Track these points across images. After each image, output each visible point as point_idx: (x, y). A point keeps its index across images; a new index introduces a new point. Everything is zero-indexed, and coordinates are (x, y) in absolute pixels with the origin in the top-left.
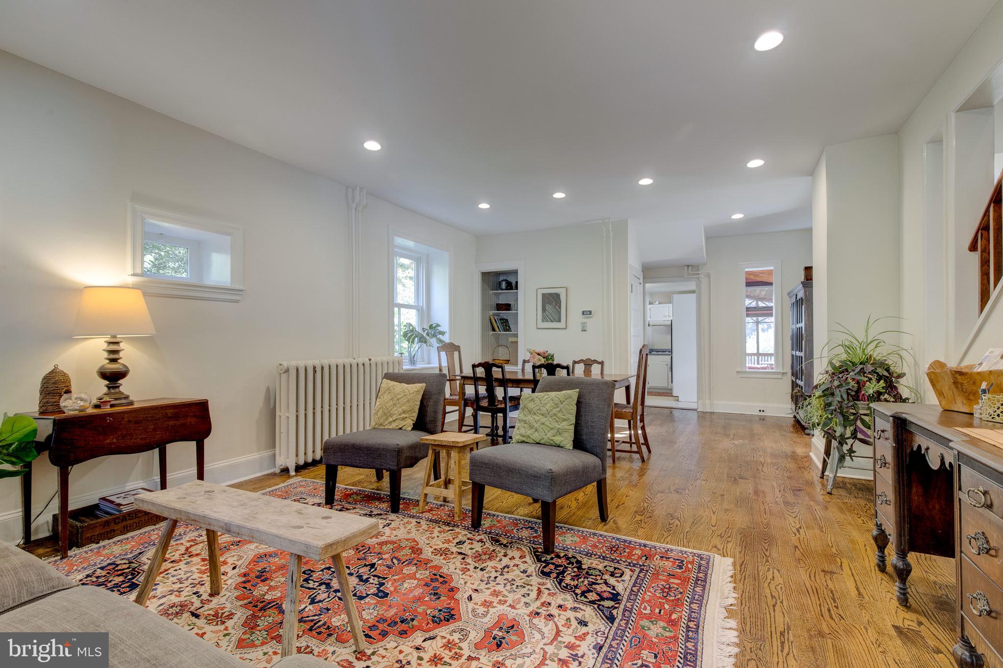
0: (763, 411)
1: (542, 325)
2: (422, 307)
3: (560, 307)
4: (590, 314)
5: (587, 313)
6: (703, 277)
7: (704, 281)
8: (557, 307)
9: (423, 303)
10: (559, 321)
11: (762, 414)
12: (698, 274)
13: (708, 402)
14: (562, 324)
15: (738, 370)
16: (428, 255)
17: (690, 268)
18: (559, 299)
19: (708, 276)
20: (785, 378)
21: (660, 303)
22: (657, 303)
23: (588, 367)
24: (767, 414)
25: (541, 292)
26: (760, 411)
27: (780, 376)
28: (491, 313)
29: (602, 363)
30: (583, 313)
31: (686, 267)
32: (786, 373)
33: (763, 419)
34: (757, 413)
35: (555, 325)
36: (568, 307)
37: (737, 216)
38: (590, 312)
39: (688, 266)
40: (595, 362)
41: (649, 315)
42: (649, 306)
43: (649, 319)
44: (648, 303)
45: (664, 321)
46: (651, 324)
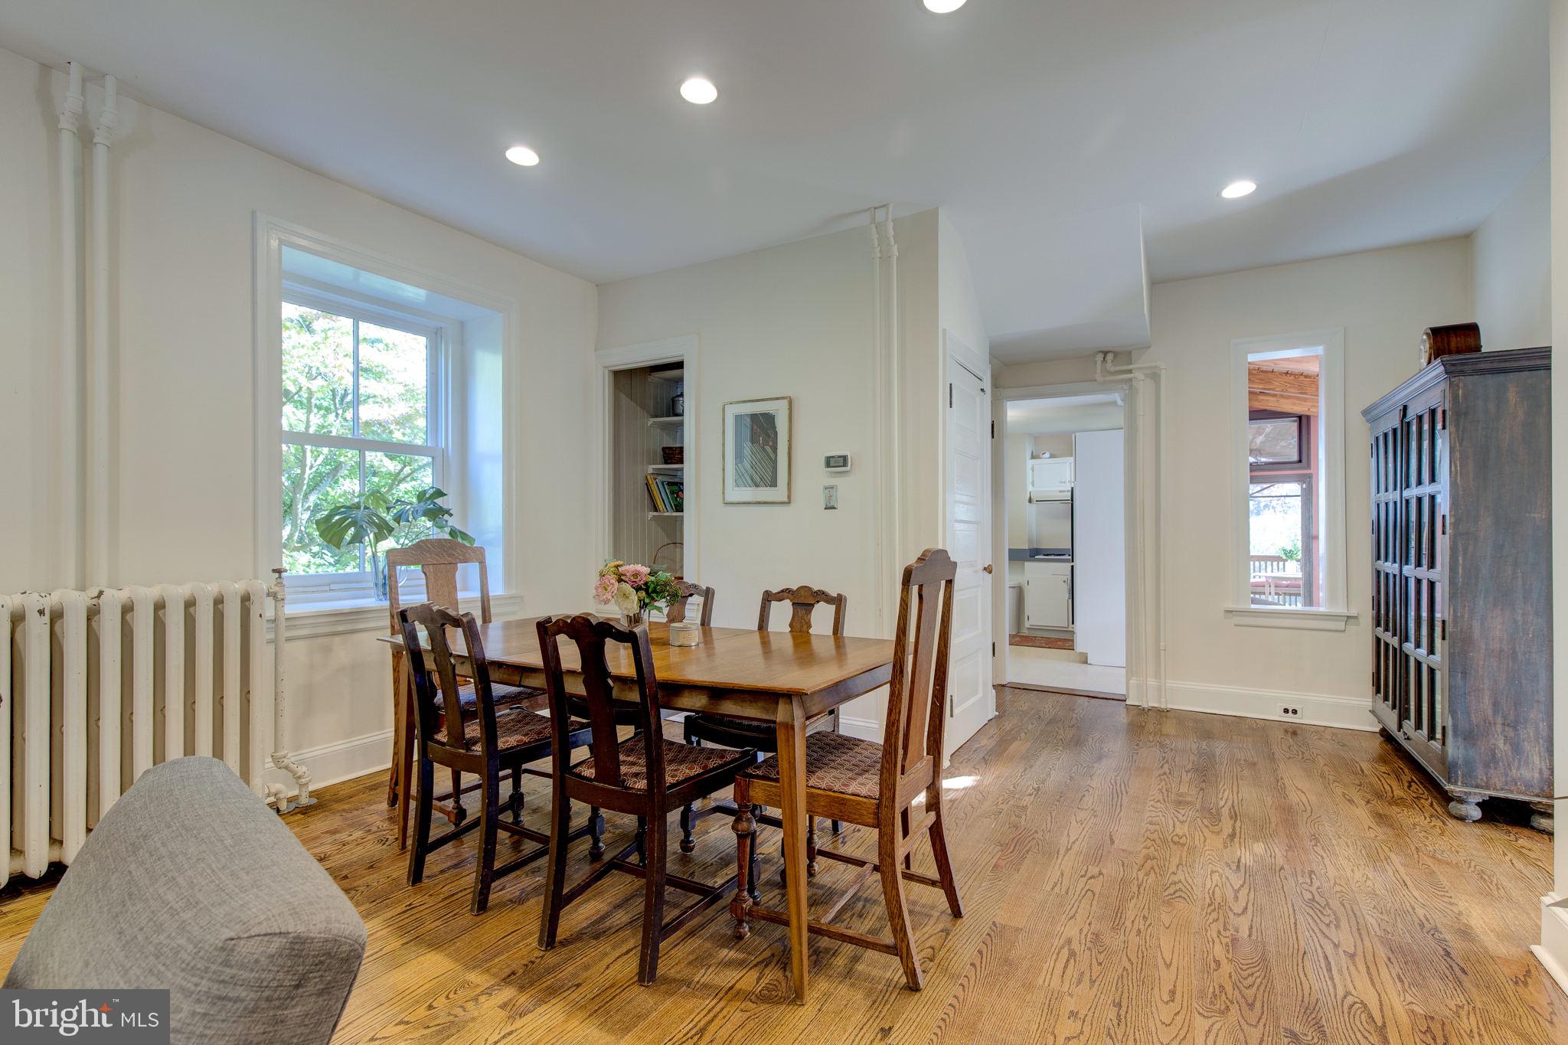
0: (1295, 712)
1: (736, 494)
2: (444, 452)
3: (775, 449)
4: (845, 464)
5: (837, 463)
6: (1142, 377)
7: (1144, 387)
8: (768, 448)
9: (447, 440)
10: (773, 483)
11: (1290, 718)
12: (1130, 371)
13: (1151, 682)
14: (779, 493)
15: (1231, 606)
16: (462, 324)
17: (1110, 357)
18: (774, 427)
19: (1154, 376)
20: (1352, 628)
21: (1052, 456)
22: (1047, 455)
23: (801, 612)
24: (1304, 719)
25: (732, 411)
26: (1286, 711)
27: (1341, 625)
28: (651, 469)
29: (839, 602)
30: (829, 462)
31: (1100, 357)
32: (1355, 617)
33: (1294, 731)
34: (1277, 715)
35: (765, 493)
36: (793, 447)
37: (1239, 189)
38: (845, 458)
39: (1105, 353)
40: (821, 596)
41: (1031, 480)
42: (1030, 463)
43: (1030, 488)
44: (1028, 455)
45: (1060, 491)
46: (1034, 498)
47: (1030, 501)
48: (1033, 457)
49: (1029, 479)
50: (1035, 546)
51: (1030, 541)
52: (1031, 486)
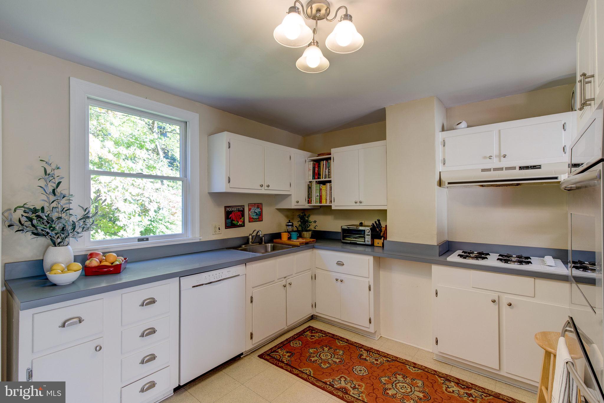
21: (471, 125)
41: (441, 158)
42: (440, 136)
43: (440, 168)
44: (438, 127)
45: (483, 170)
46: (446, 179)
47: (440, 183)
48: (443, 130)
49: (439, 156)
50: (446, 238)
51: (440, 233)
52: (441, 165)
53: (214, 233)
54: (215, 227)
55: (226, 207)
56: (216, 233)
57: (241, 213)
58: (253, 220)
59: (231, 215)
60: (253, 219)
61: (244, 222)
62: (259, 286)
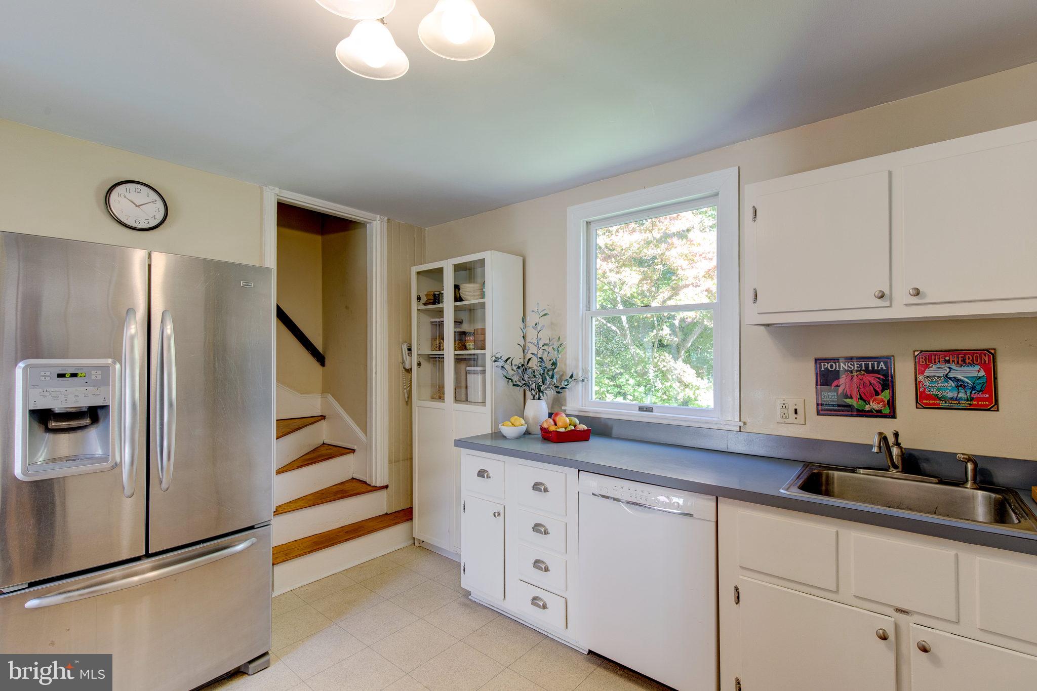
53: (782, 420)
54: (784, 406)
55: (818, 361)
56: (787, 421)
57: (879, 378)
58: (938, 404)
59: (835, 382)
60: (940, 399)
61: (892, 403)
62: (771, 575)
